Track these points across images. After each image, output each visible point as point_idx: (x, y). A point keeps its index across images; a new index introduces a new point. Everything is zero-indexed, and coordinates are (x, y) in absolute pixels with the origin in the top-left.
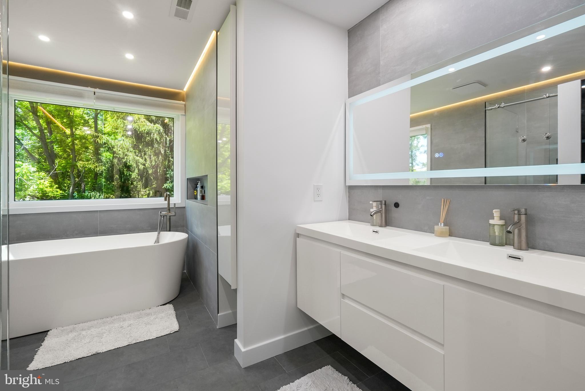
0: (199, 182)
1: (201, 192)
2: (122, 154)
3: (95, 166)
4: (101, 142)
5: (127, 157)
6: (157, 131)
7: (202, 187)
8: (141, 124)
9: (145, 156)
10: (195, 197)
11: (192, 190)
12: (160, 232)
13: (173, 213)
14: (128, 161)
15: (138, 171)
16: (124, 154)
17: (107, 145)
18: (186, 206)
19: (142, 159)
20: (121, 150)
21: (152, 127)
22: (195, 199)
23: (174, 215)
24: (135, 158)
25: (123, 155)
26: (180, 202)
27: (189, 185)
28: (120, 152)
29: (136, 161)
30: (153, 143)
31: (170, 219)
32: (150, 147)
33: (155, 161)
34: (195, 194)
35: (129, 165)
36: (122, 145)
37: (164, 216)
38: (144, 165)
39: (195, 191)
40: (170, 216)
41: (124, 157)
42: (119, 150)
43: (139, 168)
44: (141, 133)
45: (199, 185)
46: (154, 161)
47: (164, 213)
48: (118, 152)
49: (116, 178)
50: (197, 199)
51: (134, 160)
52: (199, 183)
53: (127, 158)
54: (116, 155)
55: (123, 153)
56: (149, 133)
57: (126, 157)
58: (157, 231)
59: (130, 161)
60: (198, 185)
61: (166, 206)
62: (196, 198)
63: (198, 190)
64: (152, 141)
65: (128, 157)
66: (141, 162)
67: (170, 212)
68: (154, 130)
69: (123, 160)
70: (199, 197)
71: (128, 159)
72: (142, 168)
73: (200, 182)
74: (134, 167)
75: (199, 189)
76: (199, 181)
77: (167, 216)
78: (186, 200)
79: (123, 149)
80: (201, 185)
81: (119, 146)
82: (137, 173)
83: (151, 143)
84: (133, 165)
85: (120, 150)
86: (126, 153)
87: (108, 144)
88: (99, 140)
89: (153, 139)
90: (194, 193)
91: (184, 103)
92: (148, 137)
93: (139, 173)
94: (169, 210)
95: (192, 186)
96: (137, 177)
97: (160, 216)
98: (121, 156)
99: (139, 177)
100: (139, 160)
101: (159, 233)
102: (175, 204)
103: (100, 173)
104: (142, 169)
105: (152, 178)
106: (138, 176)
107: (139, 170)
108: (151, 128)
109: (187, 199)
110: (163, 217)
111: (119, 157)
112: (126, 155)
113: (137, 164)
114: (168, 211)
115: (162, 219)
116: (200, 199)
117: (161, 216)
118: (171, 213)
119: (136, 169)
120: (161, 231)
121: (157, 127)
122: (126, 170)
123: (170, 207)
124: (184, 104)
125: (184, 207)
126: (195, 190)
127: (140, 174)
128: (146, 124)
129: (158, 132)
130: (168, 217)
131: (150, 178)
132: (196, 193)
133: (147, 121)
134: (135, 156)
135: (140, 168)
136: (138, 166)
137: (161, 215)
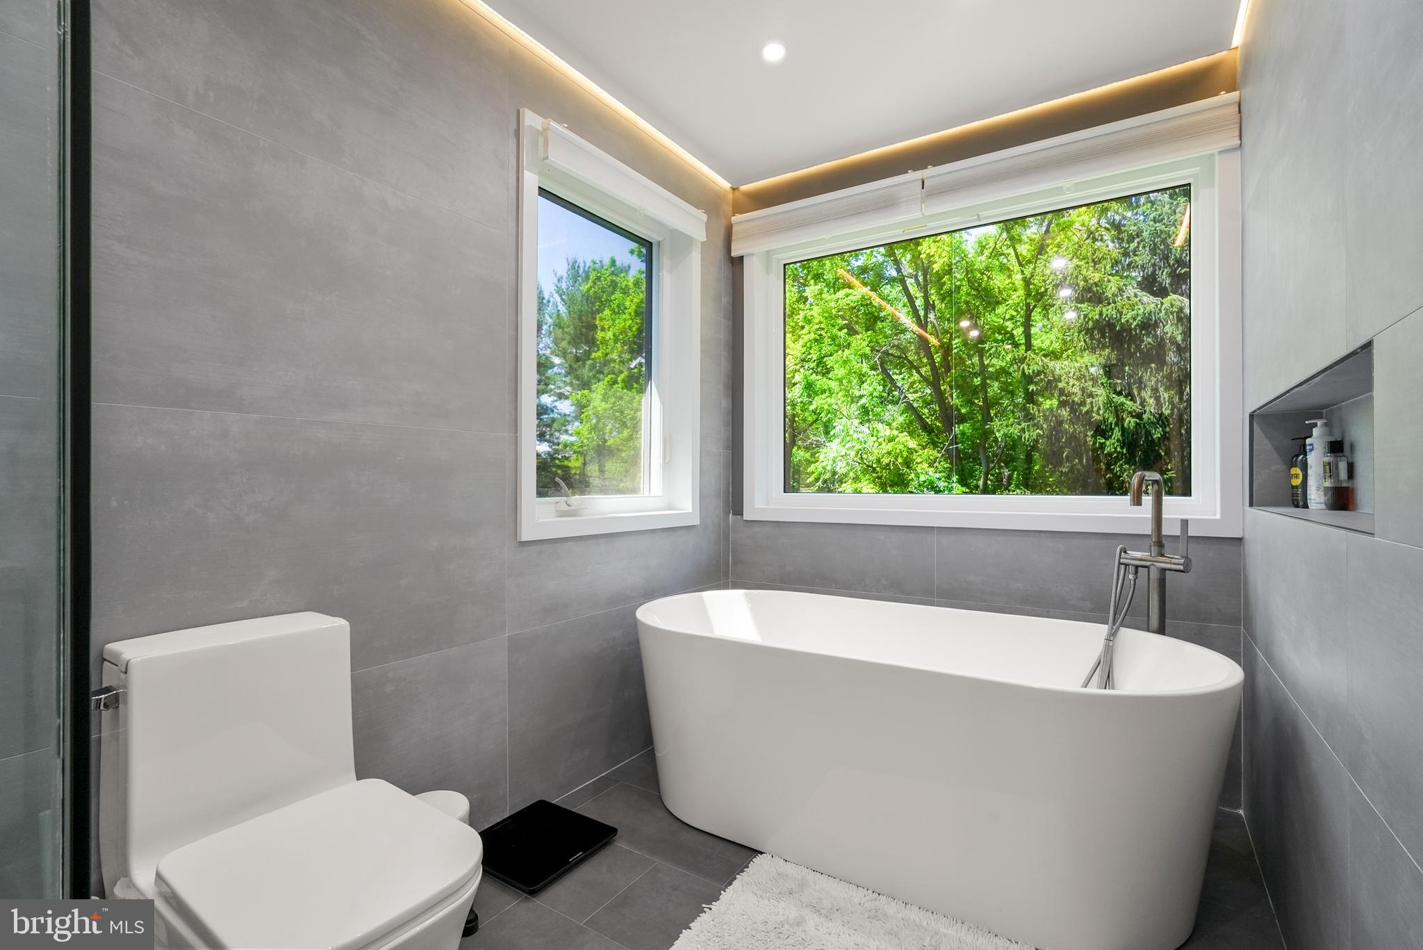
0: (1319, 423)
1: (1330, 470)
2: (1080, 393)
3: (1020, 427)
4: (1031, 371)
5: (1093, 398)
6: (1172, 313)
7: (1336, 447)
8: (1125, 305)
9: (1143, 394)
10: (1294, 495)
11: (1279, 466)
12: (1118, 629)
13: (1176, 561)
14: (1095, 409)
15: (1123, 435)
16: (1083, 392)
17: (1042, 377)
18: (1247, 536)
19: (1131, 400)
20: (1078, 384)
21: (1157, 305)
22: (1297, 506)
23: (1181, 568)
24: (1114, 400)
25: (1083, 395)
26: (1218, 517)
27: (1263, 443)
28: (1076, 390)
29: (1116, 407)
30: (1162, 352)
31: (1162, 582)
32: (1153, 365)
33: (1171, 402)
34: (1296, 482)
35: (1096, 420)
36: (1080, 371)
37: (1137, 567)
38: (1139, 416)
39: (1296, 471)
40: (1164, 570)
41: (1084, 400)
42: (1071, 384)
43: (1123, 426)
44: (1126, 329)
45: (1317, 440)
46: (1167, 404)
47: (1138, 554)
48: (1070, 389)
49: (1066, 456)
50: (1306, 506)
51: (1111, 404)
52: (1315, 431)
53: (1092, 403)
54: (1065, 398)
55: (1083, 390)
56: (1148, 325)
57: (1089, 401)
58: (1107, 624)
59: (1099, 408)
60: (1308, 441)
61: (1148, 529)
62: (1298, 500)
63: (1309, 461)
64: (1160, 345)
65: (1094, 400)
66: (1129, 410)
67: (1163, 555)
68: (1163, 312)
69: (1082, 408)
70: (1316, 496)
71: (1094, 405)
72: (1133, 424)
73: (1326, 425)
74: (1111, 424)
75: (1316, 458)
76: (1320, 417)
77: (1152, 567)
78: (1247, 508)
79: (1083, 382)
80: (1332, 439)
81: (1072, 374)
82: (1118, 440)
83: (1158, 354)
84: (1108, 419)
85: (1073, 385)
86: (1090, 388)
87: (1045, 374)
88: (1026, 368)
89: (1162, 338)
90: (1290, 476)
91: (1234, 95)
92: (1148, 334)
93: (1124, 441)
94: (1160, 544)
95: (1276, 448)
96: (1118, 449)
97: (1120, 564)
98: (1076, 399)
99: (1125, 451)
100: (1122, 404)
101: (1113, 635)
102: (1185, 523)
103: (1032, 444)
104: (1131, 428)
105: (1163, 454)
106: (1122, 448)
107: (1123, 430)
108: (1153, 310)
109: (1251, 505)
110: (1132, 569)
111: (1073, 401)
112: (1091, 395)
113: (1117, 416)
114: (1154, 549)
115: (1131, 577)
116: (1323, 506)
117: (1126, 565)
118: (1168, 560)
119: (1117, 428)
120: (1122, 625)
121: (1174, 302)
122: (1092, 436)
123: (1165, 532)
124: (1233, 103)
125: (1240, 540)
126: (1293, 465)
127: (1126, 441)
128: (1140, 301)
129: (1178, 316)
130: (1154, 575)
131: (1157, 451)
132: (1297, 477)
133: (1145, 293)
134: (1114, 396)
135: (1126, 425)
136: (1120, 420)
137: (1122, 561)
